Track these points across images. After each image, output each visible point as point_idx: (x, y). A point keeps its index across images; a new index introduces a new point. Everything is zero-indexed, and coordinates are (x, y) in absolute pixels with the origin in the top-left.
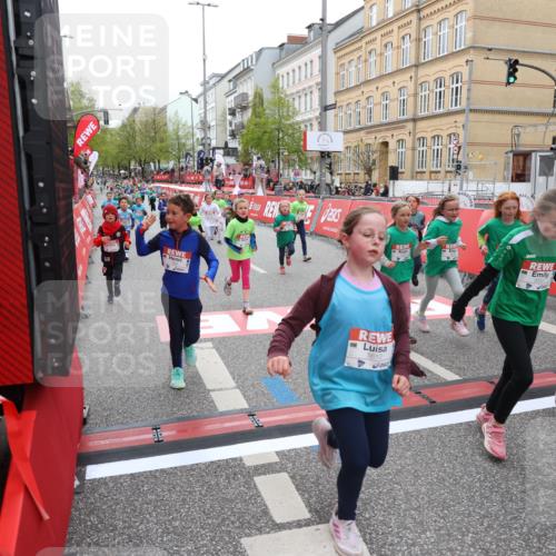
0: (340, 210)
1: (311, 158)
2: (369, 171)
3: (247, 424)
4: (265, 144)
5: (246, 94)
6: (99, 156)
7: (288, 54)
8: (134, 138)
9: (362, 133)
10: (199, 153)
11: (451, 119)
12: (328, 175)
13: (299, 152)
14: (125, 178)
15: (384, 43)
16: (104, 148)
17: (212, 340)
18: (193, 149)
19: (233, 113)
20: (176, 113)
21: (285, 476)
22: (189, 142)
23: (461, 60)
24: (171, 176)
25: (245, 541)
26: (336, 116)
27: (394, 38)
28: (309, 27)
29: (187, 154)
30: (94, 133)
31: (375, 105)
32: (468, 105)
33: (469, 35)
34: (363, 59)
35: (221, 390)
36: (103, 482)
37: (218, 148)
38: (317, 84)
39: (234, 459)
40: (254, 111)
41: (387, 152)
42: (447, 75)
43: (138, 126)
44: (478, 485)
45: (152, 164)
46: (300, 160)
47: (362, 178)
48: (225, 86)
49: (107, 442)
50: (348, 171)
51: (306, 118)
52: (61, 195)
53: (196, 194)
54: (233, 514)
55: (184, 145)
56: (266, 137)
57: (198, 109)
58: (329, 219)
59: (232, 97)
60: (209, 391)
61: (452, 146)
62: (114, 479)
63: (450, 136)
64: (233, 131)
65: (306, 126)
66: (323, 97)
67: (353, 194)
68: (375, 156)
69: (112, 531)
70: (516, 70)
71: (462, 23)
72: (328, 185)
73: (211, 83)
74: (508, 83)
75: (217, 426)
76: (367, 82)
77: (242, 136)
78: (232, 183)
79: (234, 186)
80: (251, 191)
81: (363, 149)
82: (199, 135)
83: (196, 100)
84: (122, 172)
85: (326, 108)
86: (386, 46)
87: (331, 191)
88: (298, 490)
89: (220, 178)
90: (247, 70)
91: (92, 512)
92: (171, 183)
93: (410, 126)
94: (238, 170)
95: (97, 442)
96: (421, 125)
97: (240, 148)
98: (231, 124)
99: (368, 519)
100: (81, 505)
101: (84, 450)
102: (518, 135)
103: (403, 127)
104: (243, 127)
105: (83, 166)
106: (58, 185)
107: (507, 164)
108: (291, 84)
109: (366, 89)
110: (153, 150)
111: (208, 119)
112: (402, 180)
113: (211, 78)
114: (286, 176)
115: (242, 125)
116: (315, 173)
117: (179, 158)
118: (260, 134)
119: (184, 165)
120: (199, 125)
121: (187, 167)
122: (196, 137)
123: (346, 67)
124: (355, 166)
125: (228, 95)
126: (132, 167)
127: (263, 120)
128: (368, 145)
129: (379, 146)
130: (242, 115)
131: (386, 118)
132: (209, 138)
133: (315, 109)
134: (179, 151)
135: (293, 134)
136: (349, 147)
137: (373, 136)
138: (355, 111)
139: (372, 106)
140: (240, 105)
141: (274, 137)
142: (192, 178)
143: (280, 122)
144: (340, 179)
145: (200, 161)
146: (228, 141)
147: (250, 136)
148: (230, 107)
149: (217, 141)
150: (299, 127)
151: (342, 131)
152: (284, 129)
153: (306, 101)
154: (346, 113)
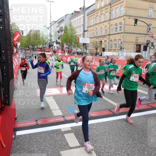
1: (81, 45)
2: (97, 49)
3: (62, 119)
4: (68, 41)
5: (62, 27)
6: (21, 44)
7: (74, 16)
8: (30, 38)
9: (95, 38)
10: (49, 43)
11: (119, 35)
12: (85, 50)
13: (78, 44)
14: (28, 50)
15: (101, 13)
16: (22, 41)
17: (52, 96)
19: (59, 32)
20: (42, 32)
21: (73, 134)
22: (46, 40)
23: (122, 19)
24: (41, 49)
25: (61, 152)
26: (88, 33)
27: (104, 12)
28: (80, 9)
29: (46, 43)
30: (19, 37)
31: (99, 30)
32: (124, 31)
33: (124, 12)
34: (95, 18)
35: (55, 110)
36: (21, 136)
37: (54, 42)
38: (82, 24)
39: (58, 129)
40: (65, 31)
41: (102, 44)
42: (118, 23)
43: (32, 35)
44: (126, 136)
45: (36, 46)
46: (78, 46)
47: (95, 51)
48: (56, 24)
49: (22, 125)
50: (91, 48)
51: (79, 34)
52: (9, 54)
53: (48, 55)
54: (58, 145)
55: (45, 41)
56: (68, 39)
57: (49, 31)
59: (58, 28)
60: (52, 110)
61: (119, 42)
62: (24, 135)
63: (119, 39)
64: (59, 37)
65: (79, 36)
66: (84, 28)
67: (92, 55)
68: (98, 45)
69: (24, 150)
70: (137, 22)
71: (122, 8)
72: (85, 53)
73: (53, 23)
74: (135, 25)
75: (54, 120)
76: (96, 24)
77: (61, 38)
78: (58, 52)
79: (59, 53)
80: (64, 54)
81: (95, 43)
82: (49, 38)
83: (48, 28)
84: (27, 48)
85: (85, 31)
86: (101, 14)
88: (76, 138)
89: (55, 50)
90: (63, 20)
91: (18, 145)
92: (41, 51)
93: (108, 37)
94: (60, 48)
95: (19, 125)
96: (111, 36)
97: (61, 42)
98: (58, 35)
99: (96, 146)
100: (15, 143)
101: (16, 127)
102: (137, 40)
103: (106, 37)
104: (62, 36)
105: (16, 46)
106: (8, 52)
107: (134, 48)
108: (75, 24)
109: (96, 26)
110: (36, 42)
111: (52, 34)
112: (106, 51)
113: (52, 22)
114: (73, 50)
115: (61, 36)
116: (82, 49)
117: (43, 45)
118: (66, 38)
119: (45, 47)
120: (49, 35)
121: (46, 47)
122: (48, 39)
123: (90, 20)
124: (93, 47)
125: (57, 27)
126: (30, 47)
127: (67, 34)
128: (96, 42)
129: (99, 42)
130: (61, 33)
131: (101, 34)
132: (52, 39)
133: (82, 32)
134: (43, 43)
135: (75, 38)
136: (91, 42)
137: (98, 39)
138: (93, 32)
139: (97, 31)
140: (61, 30)
141: (70, 39)
142: (47, 50)
143: (72, 35)
144: (89, 51)
145: (49, 45)
146: (57, 40)
147: (63, 39)
148: (58, 30)
149: (54, 40)
150: (77, 36)
151: (89, 38)
152: (73, 37)
153: (79, 29)
154: (90, 33)
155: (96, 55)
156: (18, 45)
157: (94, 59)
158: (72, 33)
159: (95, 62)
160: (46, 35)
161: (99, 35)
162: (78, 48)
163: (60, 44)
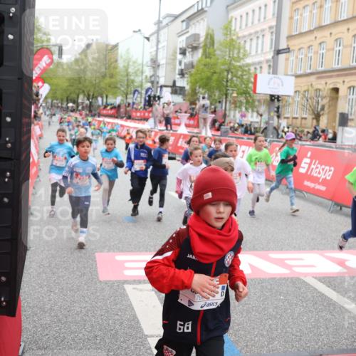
1: (259, 101)
2: (317, 117)
4: (214, 84)
5: (199, 35)
6: (51, 90)
8: (85, 72)
9: (313, 78)
10: (147, 91)
12: (276, 118)
13: (248, 97)
14: (73, 111)
16: (55, 81)
18: (141, 86)
19: (183, 52)
20: (128, 50)
22: (138, 79)
26: (287, 59)
29: (135, 91)
30: (48, 66)
31: (328, 50)
34: (318, 4)
37: (166, 86)
38: (271, 28)
40: (205, 52)
41: (337, 98)
43: (90, 61)
45: (100, 99)
46: (248, 102)
47: (309, 123)
48: (178, 26)
50: (296, 112)
51: (256, 60)
55: (133, 81)
56: (215, 77)
59: (184, 38)
64: (182, 70)
65: (256, 68)
68: (325, 101)
72: (275, 128)
73: (165, 22)
76: (321, 28)
77: (191, 75)
78: (177, 121)
79: (179, 125)
80: (196, 130)
81: (312, 93)
82: (148, 72)
83: (148, 39)
84: (70, 105)
85: (278, 52)
87: (278, 134)
90: (201, 12)
92: (117, 118)
94: (184, 110)
97: (187, 87)
98: (180, 63)
104: (193, 67)
108: (243, 27)
109: (319, 34)
110: (103, 85)
111: (160, 57)
112: (351, 126)
113: (164, 18)
114: (232, 117)
115: (192, 65)
116: (261, 115)
117: (127, 94)
118: (209, 74)
119: (130, 101)
120: (149, 63)
121: (134, 103)
122: (144, 74)
123: (300, 12)
124: (302, 110)
125: (180, 35)
126: (80, 101)
127: (212, 61)
128: (318, 90)
129: (329, 92)
130: (192, 55)
131: (338, 64)
132: (158, 76)
133: (266, 53)
134: (128, 88)
135: (242, 75)
136: (299, 91)
137: (323, 82)
138: (306, 55)
139: (324, 51)
140: (191, 45)
141: (223, 78)
142: (138, 114)
143: (230, 63)
144: (287, 123)
145: (147, 98)
146: (177, 80)
147: (199, 76)
148: (181, 47)
149: (165, 79)
150: (249, 69)
151: (293, 75)
152: (233, 71)
153: (257, 44)
154: (297, 57)
156: (41, 92)
157: (309, 154)
158: (233, 59)
159: (310, 164)
160: (140, 61)
161: (329, 68)
162: (250, 111)
163: (187, 92)
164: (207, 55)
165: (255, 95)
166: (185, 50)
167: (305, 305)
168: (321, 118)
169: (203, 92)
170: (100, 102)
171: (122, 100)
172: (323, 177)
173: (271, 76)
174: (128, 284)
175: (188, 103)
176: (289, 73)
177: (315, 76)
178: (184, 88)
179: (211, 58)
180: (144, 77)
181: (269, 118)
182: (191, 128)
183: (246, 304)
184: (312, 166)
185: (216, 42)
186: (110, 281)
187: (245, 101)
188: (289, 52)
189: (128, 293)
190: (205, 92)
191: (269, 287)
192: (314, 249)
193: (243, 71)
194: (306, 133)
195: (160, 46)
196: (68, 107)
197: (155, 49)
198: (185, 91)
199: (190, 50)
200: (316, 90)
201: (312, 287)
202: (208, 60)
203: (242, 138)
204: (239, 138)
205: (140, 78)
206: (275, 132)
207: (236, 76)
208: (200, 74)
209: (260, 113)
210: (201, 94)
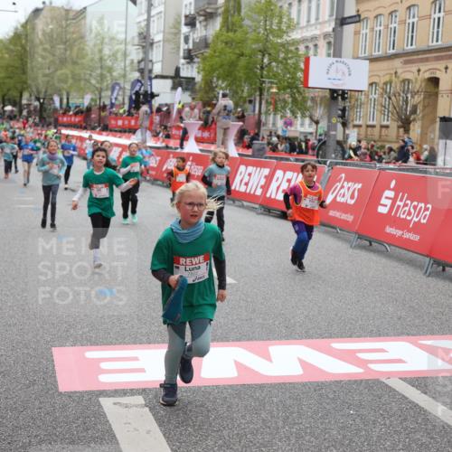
0: (359, 186)
1: (313, 99)
2: (405, 124)
4: (241, 74)
9: (397, 63)
10: (133, 85)
12: (340, 126)
13: (295, 93)
14: (12, 117)
17: (143, 392)
18: (124, 76)
19: (191, 22)
22: (119, 66)
24: (87, 118)
26: (357, 33)
29: (115, 85)
31: (421, 18)
37: (164, 77)
41: (436, 95)
45: (57, 99)
46: (295, 100)
47: (394, 135)
50: (371, 119)
51: (308, 34)
55: (110, 69)
56: (243, 62)
58: (339, 199)
64: (189, 51)
65: (307, 47)
67: (380, 161)
68: (418, 99)
72: (339, 143)
77: (204, 59)
80: (213, 148)
81: (397, 87)
82: (135, 54)
83: (134, 1)
84: (8, 108)
85: (342, 22)
87: (344, 152)
97: (199, 78)
98: (186, 39)
104: (207, 45)
111: (151, 31)
115: (205, 43)
116: (317, 123)
117: (101, 90)
118: (233, 57)
119: (107, 102)
120: (136, 41)
121: (112, 105)
122: (129, 58)
124: (382, 113)
126: (24, 102)
127: (239, 35)
128: (406, 81)
129: (423, 85)
130: (206, 26)
131: (437, 41)
132: (151, 61)
133: (325, 22)
134: (102, 80)
135: (285, 59)
136: (375, 83)
137: (414, 68)
138: (387, 27)
139: (415, 20)
140: (204, 10)
141: (255, 63)
142: (120, 123)
143: (266, 39)
144: (358, 134)
145: (134, 97)
146: (180, 66)
147: (217, 59)
148: (188, 13)
149: (162, 65)
150: (297, 49)
151: (365, 59)
152: (271, 51)
153: (309, 8)
154: (372, 29)
155: (397, 160)
157: (393, 184)
158: (272, 31)
159: (394, 200)
160: (121, 37)
161: (423, 46)
162: (299, 115)
163: (197, 87)
164: (228, 26)
165: (306, 89)
166: (195, 18)
167: (388, 422)
168: (411, 125)
169: (223, 85)
170: (57, 104)
171: (92, 99)
172: (416, 219)
173: (332, 60)
174: (105, 396)
175: (200, 103)
176: (360, 55)
177: (402, 60)
178: (193, 79)
179: (235, 31)
180: (128, 62)
181: (328, 126)
182: (205, 145)
183: (295, 424)
184: (398, 203)
185: (243, 6)
186: (76, 392)
187: (290, 100)
188: (359, 21)
189: (106, 410)
190: (227, 86)
191: (331, 396)
192: (402, 334)
193: (288, 51)
194: (387, 151)
195: (153, 13)
196: (4, 111)
197: (145, 17)
198: (195, 84)
199: (202, 18)
200: (404, 81)
201: (400, 394)
202: (231, 34)
203: (287, 159)
204: (282, 159)
205: (123, 65)
206: (339, 149)
207: (276, 60)
208: (219, 56)
209: (316, 119)
210: (222, 88)
